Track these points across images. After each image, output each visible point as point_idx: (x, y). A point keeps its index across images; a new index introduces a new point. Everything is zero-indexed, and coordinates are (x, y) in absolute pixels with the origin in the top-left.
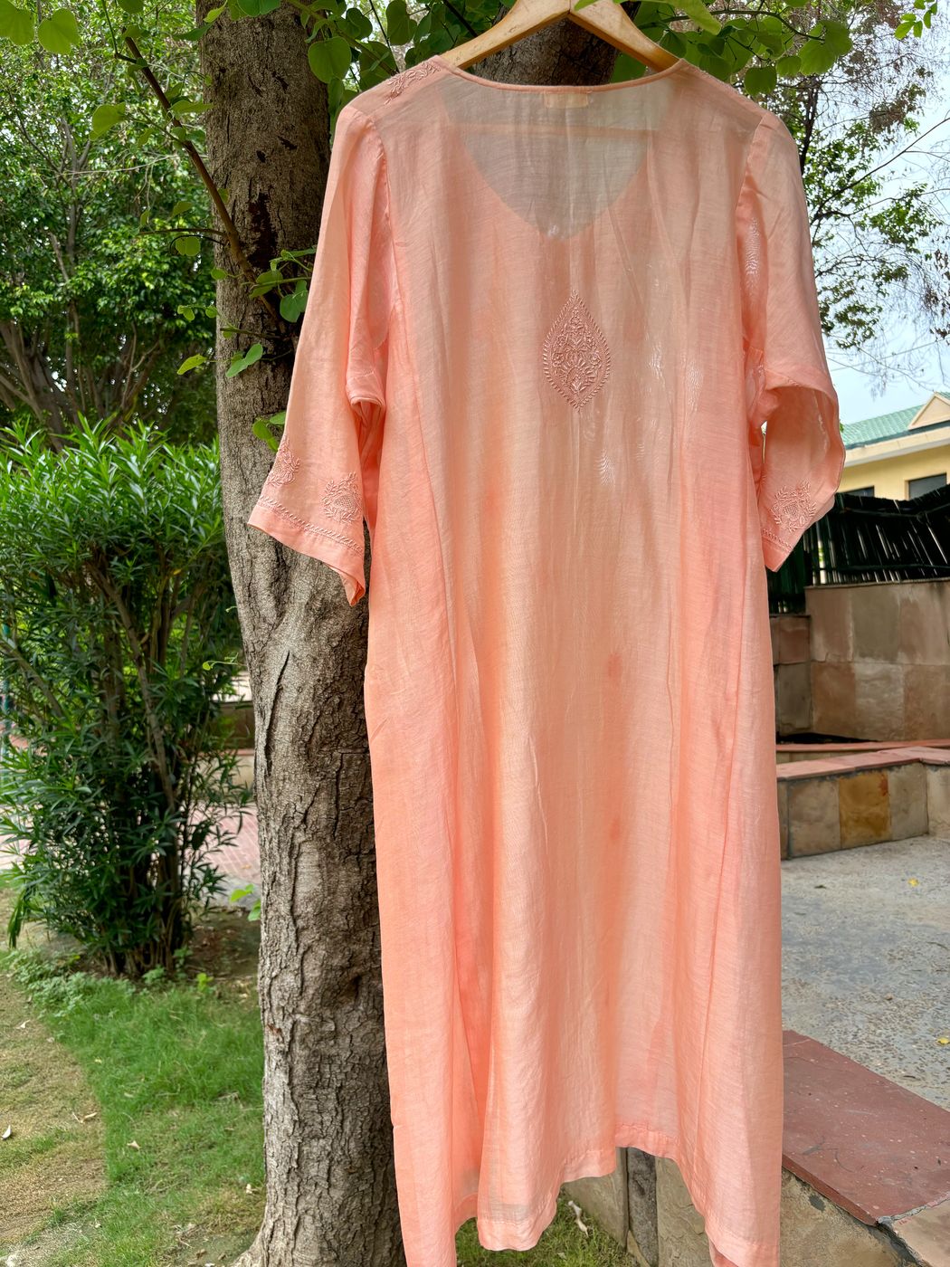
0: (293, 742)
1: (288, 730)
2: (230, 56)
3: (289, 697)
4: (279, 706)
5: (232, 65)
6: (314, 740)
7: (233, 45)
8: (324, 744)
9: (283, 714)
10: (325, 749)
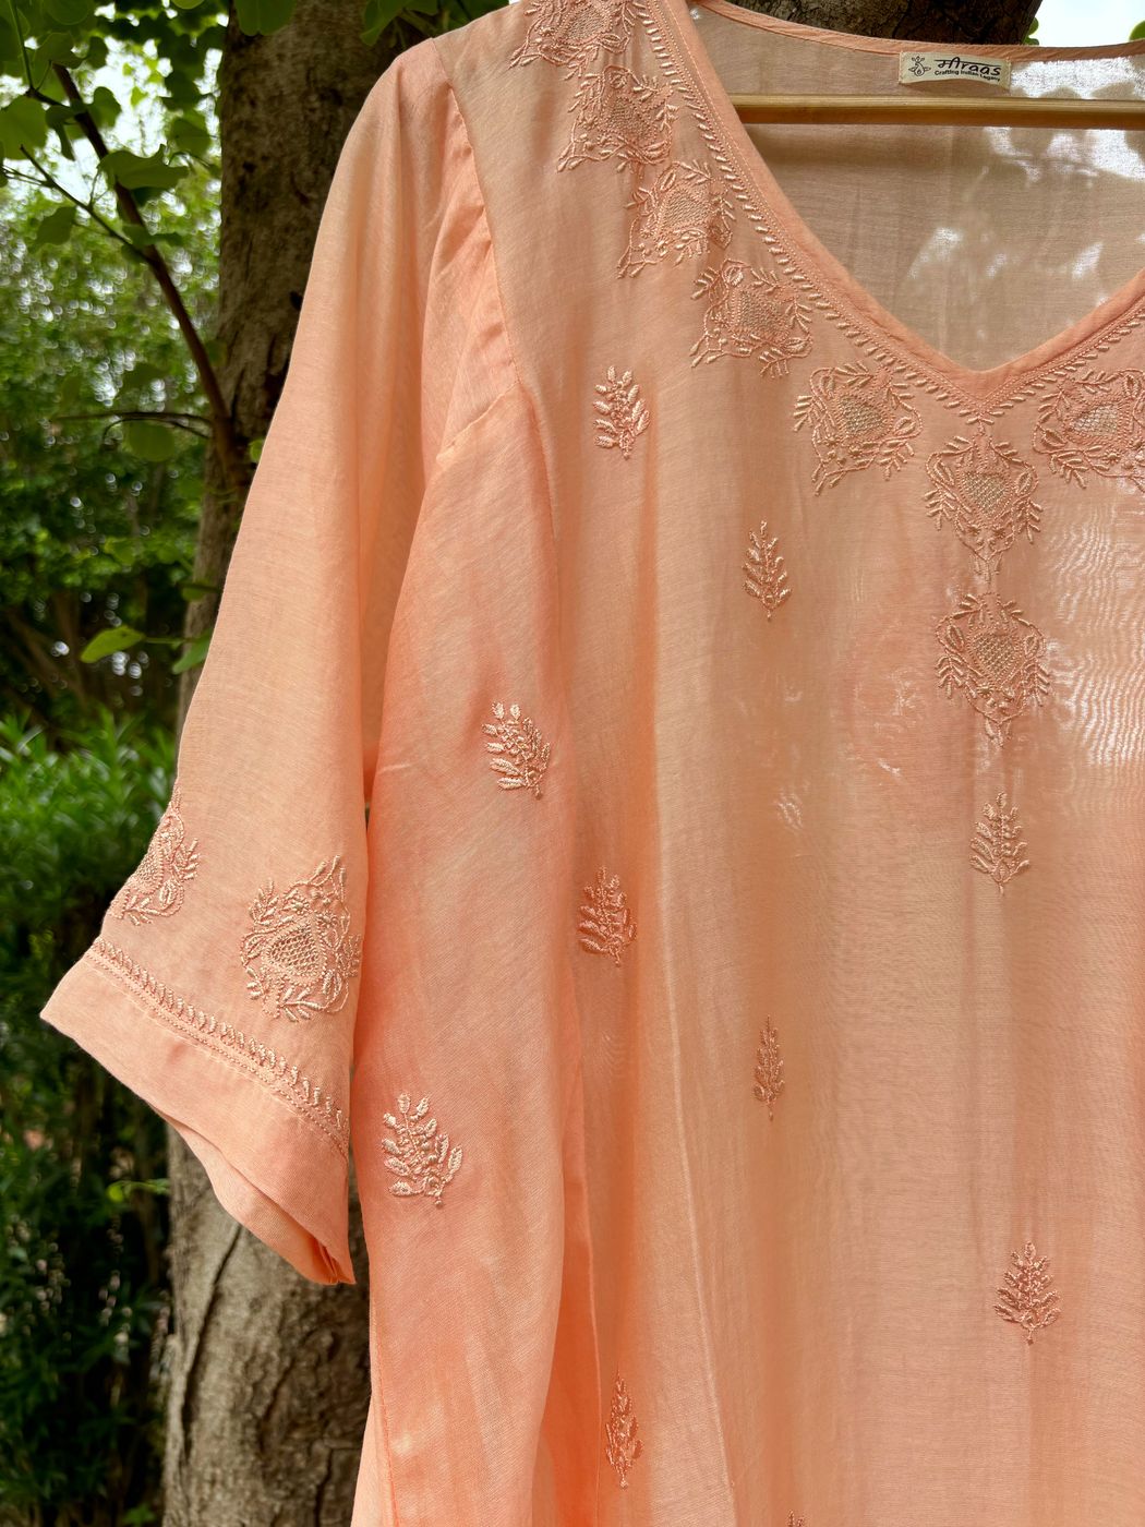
0: (234, 1412)
1: (227, 1385)
2: (264, 144)
3: (233, 1315)
4: (213, 1331)
5: (265, 158)
6: (276, 1416)
7: (270, 127)
8: (294, 1426)
9: (218, 1348)
10: (297, 1435)
